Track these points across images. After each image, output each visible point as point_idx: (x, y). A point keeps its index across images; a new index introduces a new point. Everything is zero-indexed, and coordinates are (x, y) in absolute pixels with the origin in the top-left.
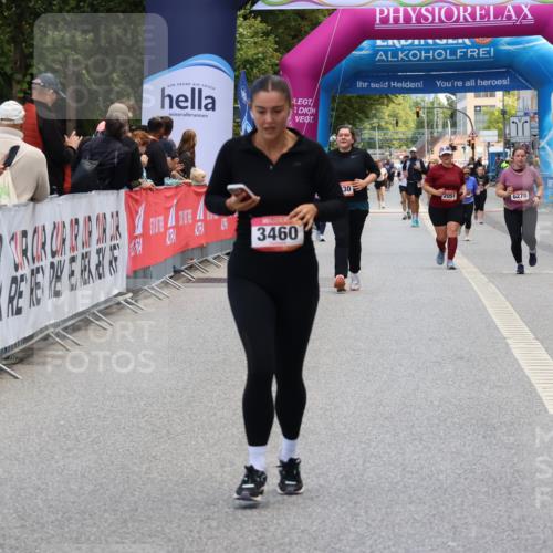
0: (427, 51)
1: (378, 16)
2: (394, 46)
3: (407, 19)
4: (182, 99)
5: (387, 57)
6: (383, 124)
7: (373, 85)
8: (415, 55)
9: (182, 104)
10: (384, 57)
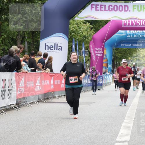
0: (143, 35)
1: (123, 23)
2: (133, 33)
3: (132, 24)
4: (51, 47)
5: (130, 36)
6: (140, 58)
7: (126, 45)
8: (139, 36)
9: (51, 48)
10: (129, 36)
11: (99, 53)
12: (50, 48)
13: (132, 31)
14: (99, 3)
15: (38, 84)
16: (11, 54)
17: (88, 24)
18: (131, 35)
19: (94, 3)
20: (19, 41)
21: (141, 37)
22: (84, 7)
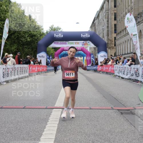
12: (40, 57)
14: (57, 42)
15: (36, 68)
16: (27, 58)
17: (53, 49)
19: (55, 42)
20: (30, 55)
22: (51, 43)
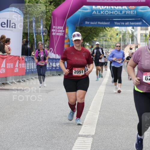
0: (111, 11)
2: (99, 9)
5: (97, 13)
6: (107, 39)
7: (91, 23)
8: (107, 13)
10: (95, 13)
11: (60, 32)
13: (99, 7)
18: (98, 11)
21: (109, 14)
